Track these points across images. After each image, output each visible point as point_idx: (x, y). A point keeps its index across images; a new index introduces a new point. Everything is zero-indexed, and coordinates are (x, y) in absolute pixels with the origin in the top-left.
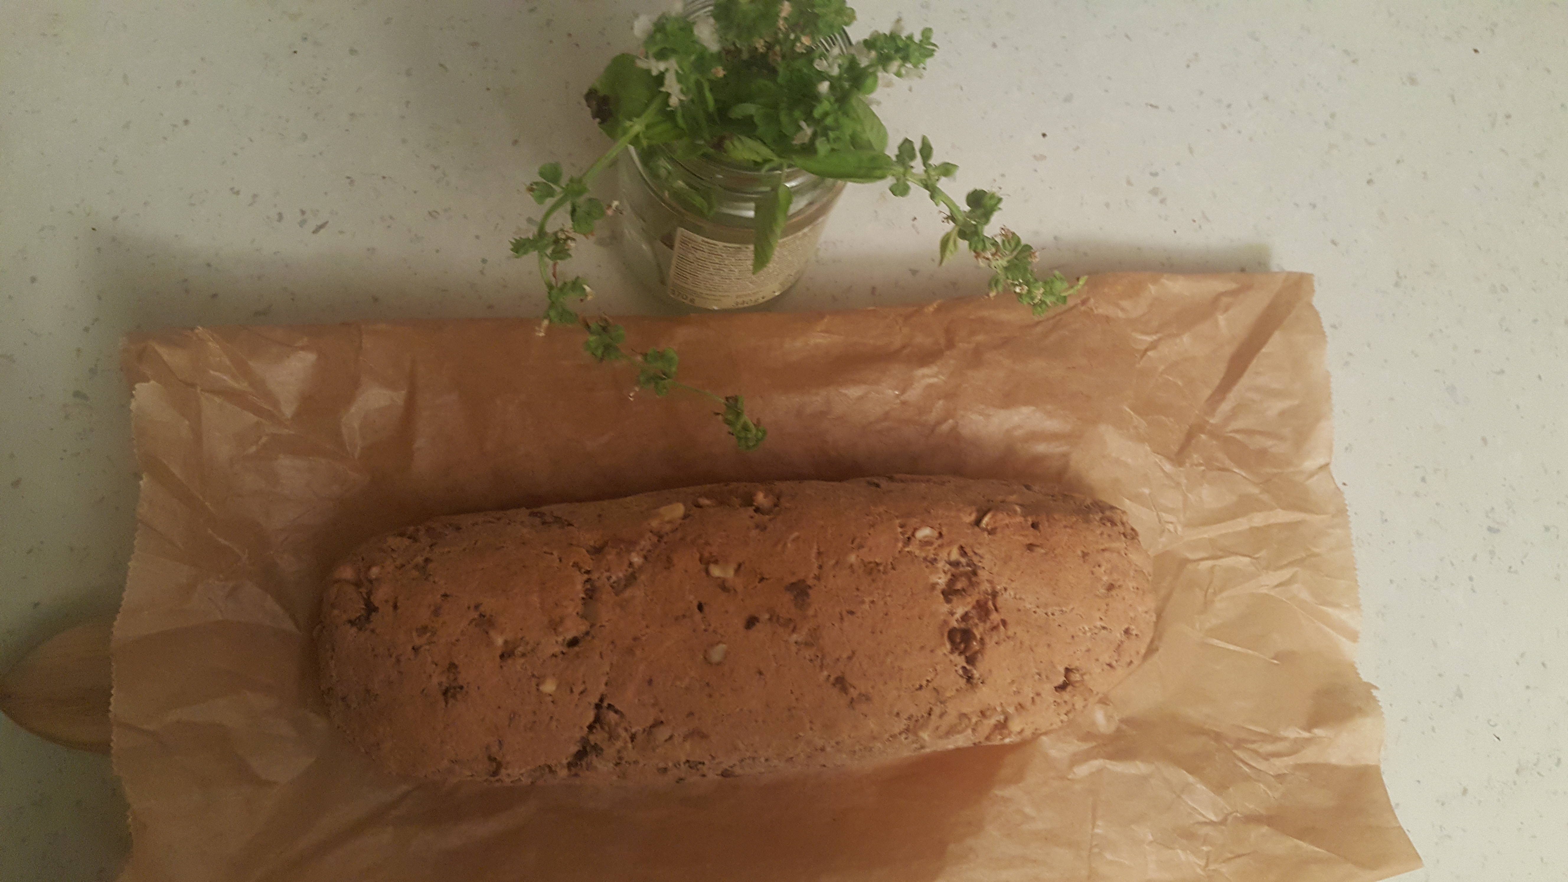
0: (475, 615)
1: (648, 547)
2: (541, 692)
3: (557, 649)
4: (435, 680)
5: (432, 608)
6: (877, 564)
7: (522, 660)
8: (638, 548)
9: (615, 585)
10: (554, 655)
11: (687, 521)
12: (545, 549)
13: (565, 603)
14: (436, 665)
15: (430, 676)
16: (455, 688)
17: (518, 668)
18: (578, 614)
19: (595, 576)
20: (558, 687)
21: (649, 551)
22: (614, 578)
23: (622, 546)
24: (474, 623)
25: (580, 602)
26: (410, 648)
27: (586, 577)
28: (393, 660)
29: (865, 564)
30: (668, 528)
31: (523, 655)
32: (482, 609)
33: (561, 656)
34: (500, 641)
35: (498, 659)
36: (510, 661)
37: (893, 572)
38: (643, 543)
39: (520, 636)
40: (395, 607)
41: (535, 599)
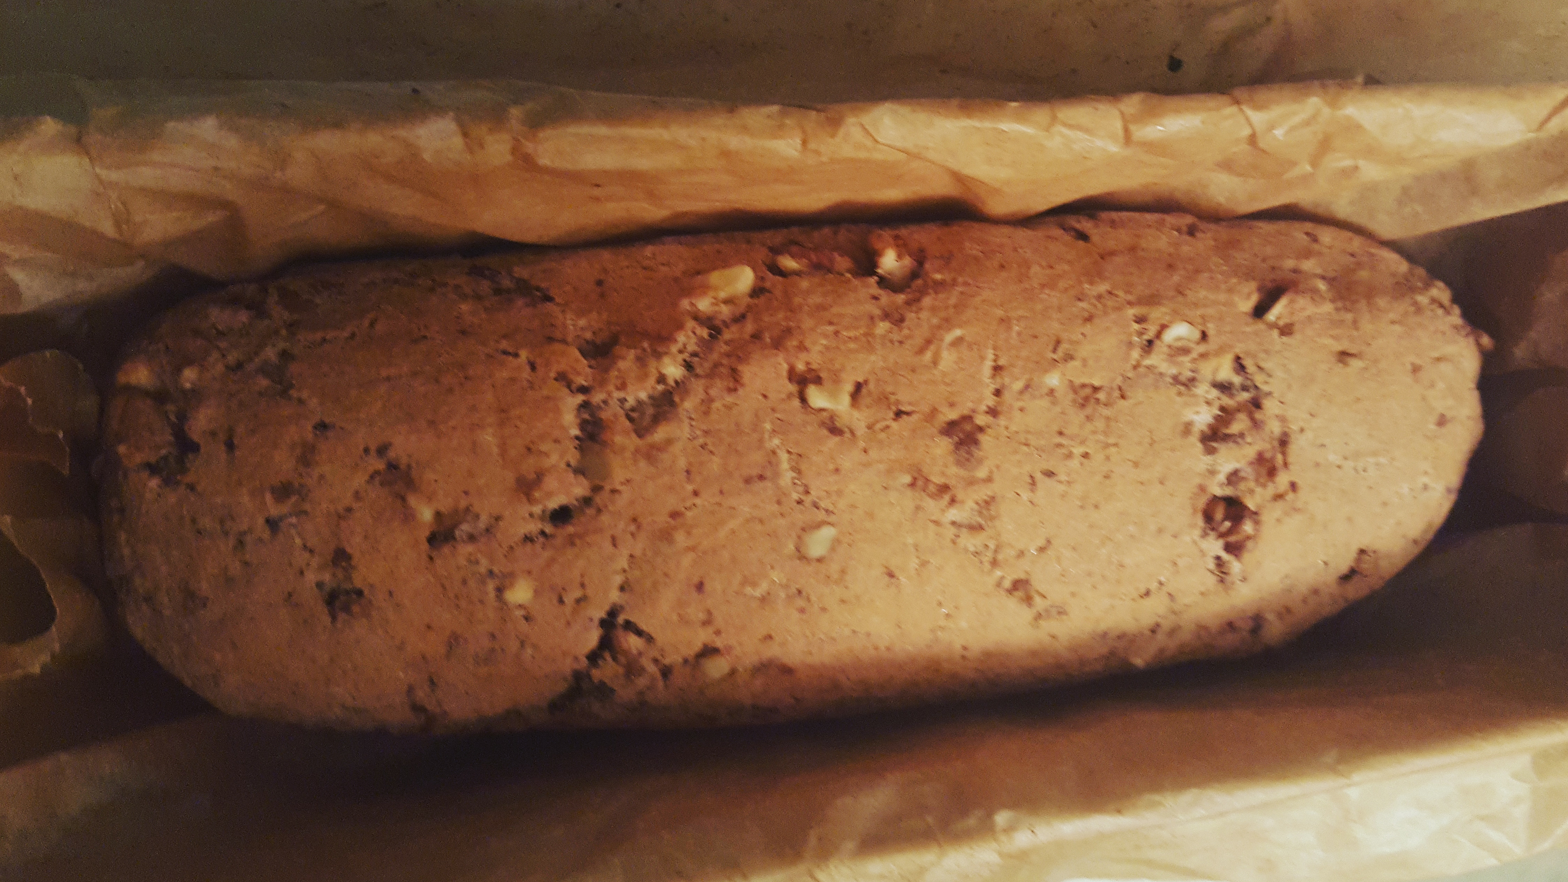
0: (380, 465)
1: (692, 347)
2: (505, 603)
3: (533, 527)
4: (311, 577)
5: (298, 451)
6: (1096, 389)
7: (470, 548)
8: (674, 349)
9: (634, 415)
10: (528, 539)
11: (762, 300)
12: (504, 345)
13: (544, 447)
14: (311, 551)
15: (302, 573)
16: (347, 593)
17: (462, 562)
18: (568, 465)
19: (597, 398)
20: (537, 593)
21: (694, 354)
22: (631, 402)
23: (646, 345)
24: (377, 479)
25: (571, 445)
26: (261, 521)
27: (580, 398)
28: (232, 542)
29: (1074, 388)
30: (725, 311)
31: (472, 538)
32: (392, 454)
33: (542, 539)
34: (426, 514)
35: (425, 546)
36: (446, 550)
37: (1122, 402)
38: (681, 338)
39: (463, 504)
40: (230, 446)
41: (488, 438)
